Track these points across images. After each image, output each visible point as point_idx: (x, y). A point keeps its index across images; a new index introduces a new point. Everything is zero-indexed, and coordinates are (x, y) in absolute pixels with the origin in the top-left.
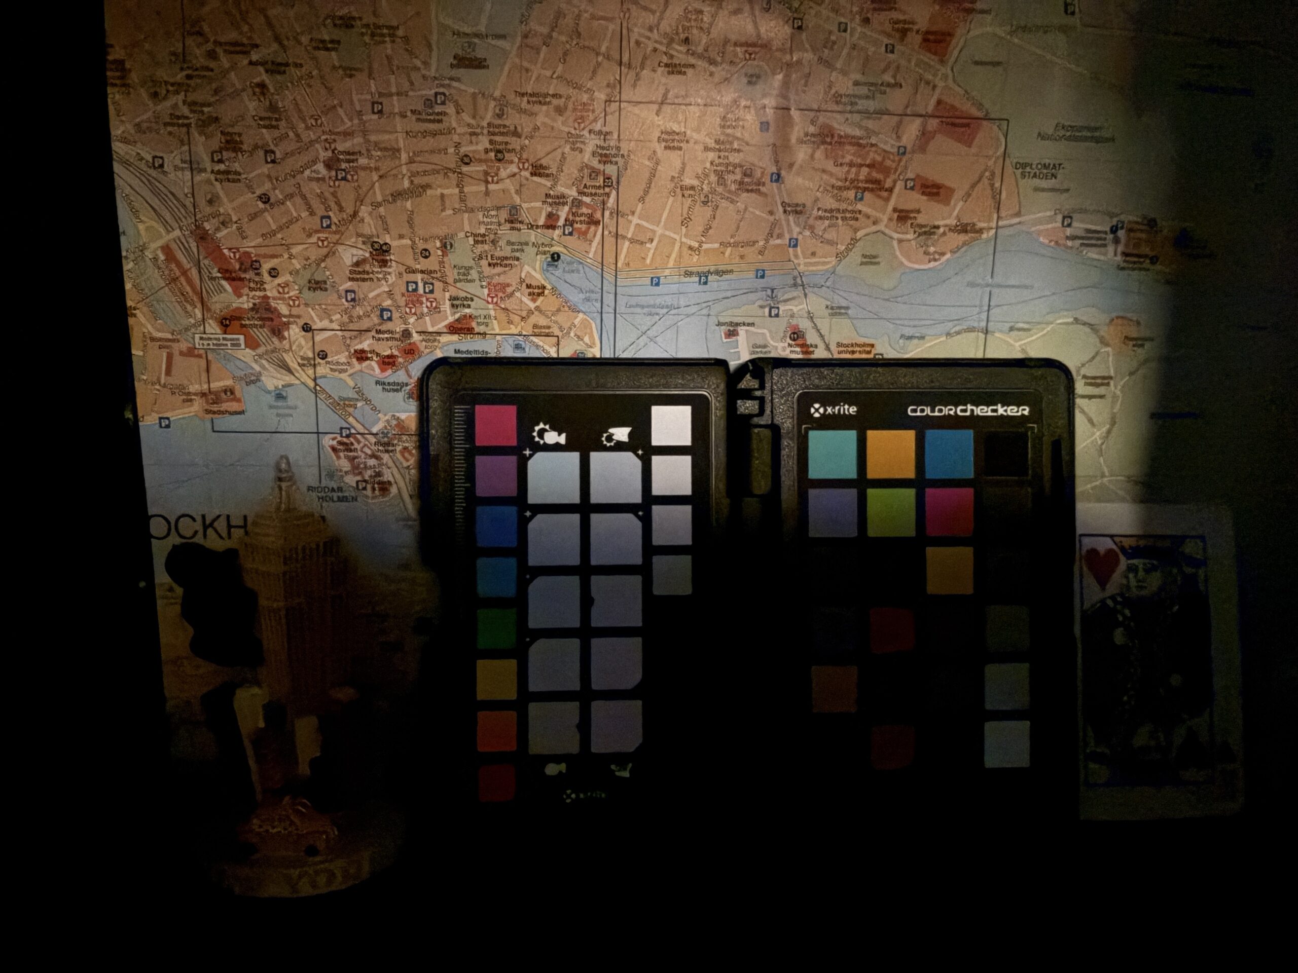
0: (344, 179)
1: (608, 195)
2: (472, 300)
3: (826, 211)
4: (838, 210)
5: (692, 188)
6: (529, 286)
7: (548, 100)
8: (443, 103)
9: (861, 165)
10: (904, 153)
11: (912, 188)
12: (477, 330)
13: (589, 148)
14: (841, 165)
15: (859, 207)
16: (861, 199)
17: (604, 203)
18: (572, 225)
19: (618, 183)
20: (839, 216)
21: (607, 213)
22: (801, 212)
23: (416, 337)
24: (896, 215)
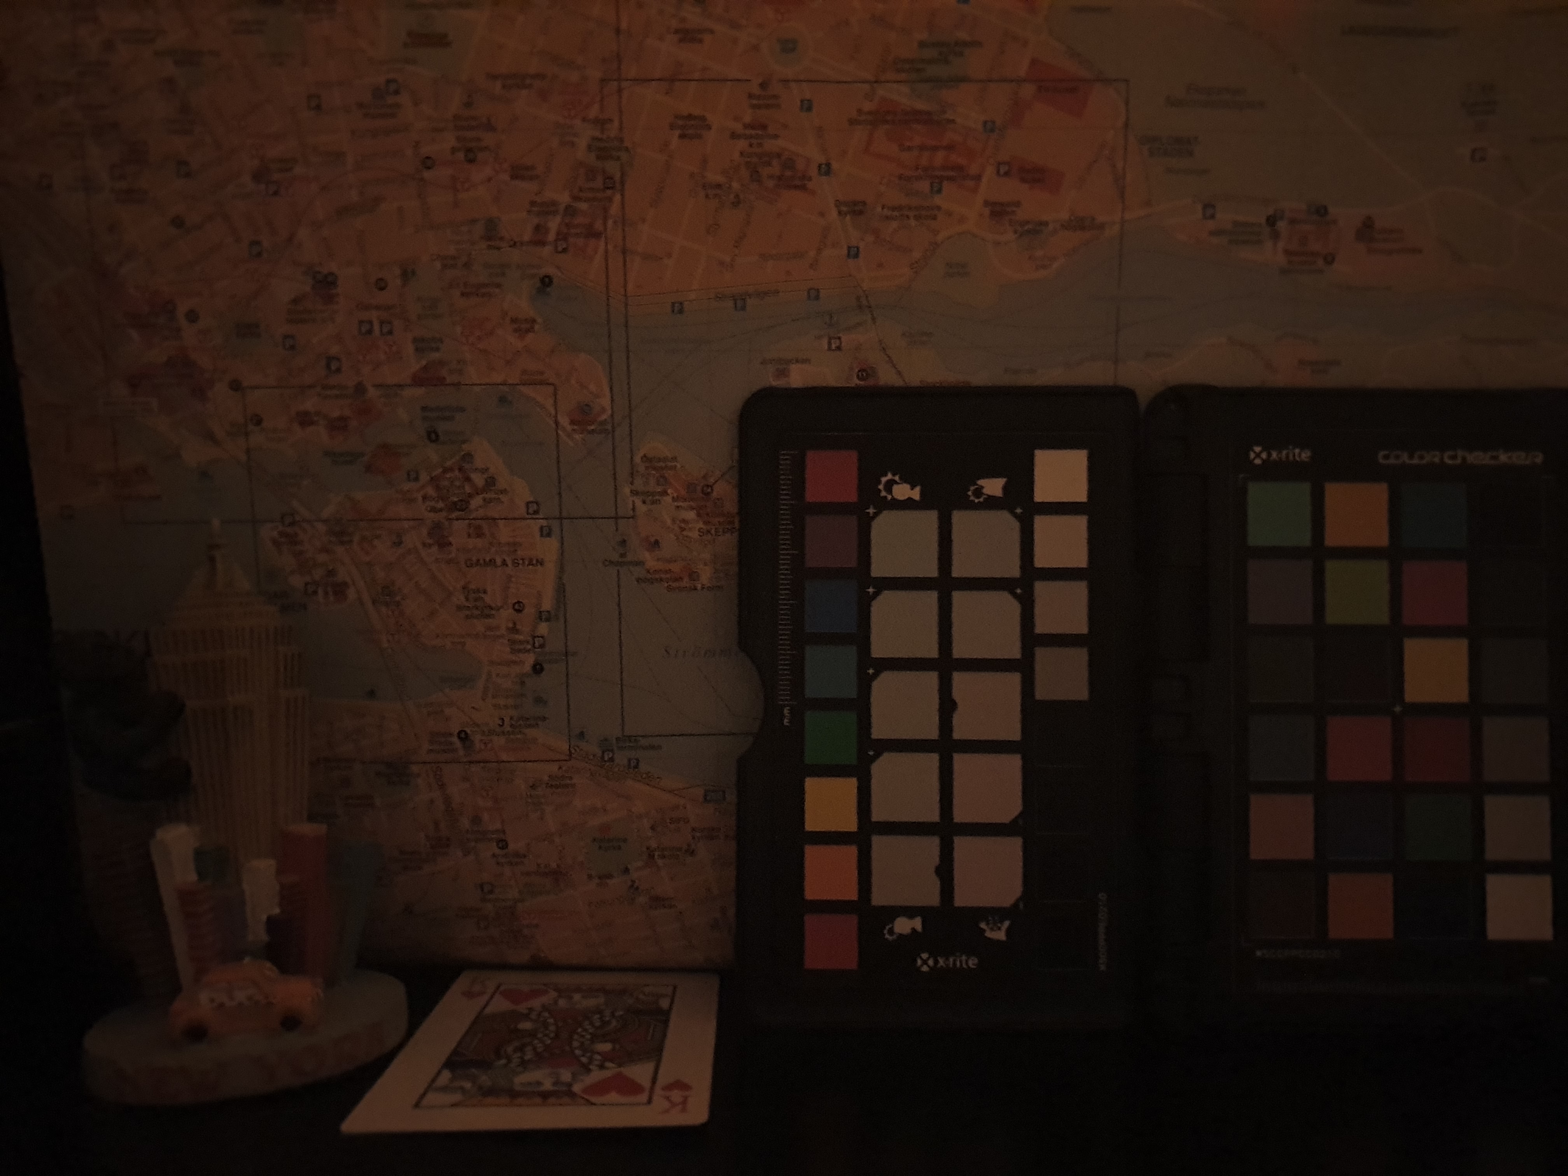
0: (276, 193)
1: (610, 199)
2: (442, 342)
3: (894, 209)
4: (910, 208)
5: (719, 186)
6: (514, 320)
7: (528, 81)
8: (397, 92)
9: (935, 149)
10: (992, 130)
11: (1006, 174)
12: (448, 381)
13: (582, 143)
14: (909, 149)
15: (938, 200)
16: (939, 191)
17: (605, 210)
18: (565, 239)
19: (623, 183)
20: (911, 214)
21: (610, 223)
22: (861, 213)
23: (372, 392)
24: (987, 211)
